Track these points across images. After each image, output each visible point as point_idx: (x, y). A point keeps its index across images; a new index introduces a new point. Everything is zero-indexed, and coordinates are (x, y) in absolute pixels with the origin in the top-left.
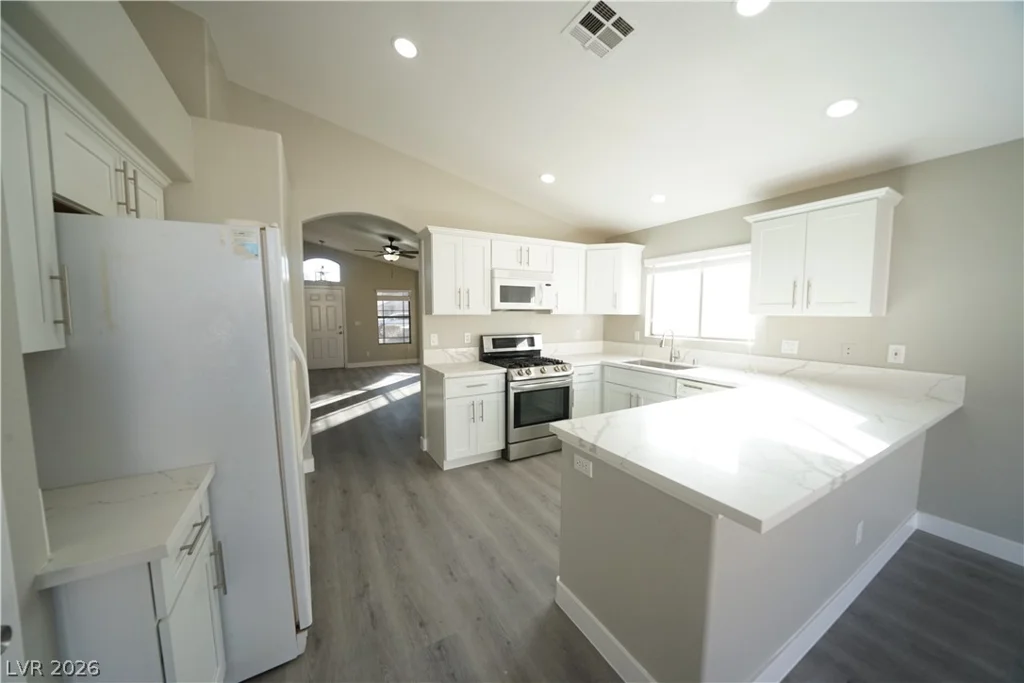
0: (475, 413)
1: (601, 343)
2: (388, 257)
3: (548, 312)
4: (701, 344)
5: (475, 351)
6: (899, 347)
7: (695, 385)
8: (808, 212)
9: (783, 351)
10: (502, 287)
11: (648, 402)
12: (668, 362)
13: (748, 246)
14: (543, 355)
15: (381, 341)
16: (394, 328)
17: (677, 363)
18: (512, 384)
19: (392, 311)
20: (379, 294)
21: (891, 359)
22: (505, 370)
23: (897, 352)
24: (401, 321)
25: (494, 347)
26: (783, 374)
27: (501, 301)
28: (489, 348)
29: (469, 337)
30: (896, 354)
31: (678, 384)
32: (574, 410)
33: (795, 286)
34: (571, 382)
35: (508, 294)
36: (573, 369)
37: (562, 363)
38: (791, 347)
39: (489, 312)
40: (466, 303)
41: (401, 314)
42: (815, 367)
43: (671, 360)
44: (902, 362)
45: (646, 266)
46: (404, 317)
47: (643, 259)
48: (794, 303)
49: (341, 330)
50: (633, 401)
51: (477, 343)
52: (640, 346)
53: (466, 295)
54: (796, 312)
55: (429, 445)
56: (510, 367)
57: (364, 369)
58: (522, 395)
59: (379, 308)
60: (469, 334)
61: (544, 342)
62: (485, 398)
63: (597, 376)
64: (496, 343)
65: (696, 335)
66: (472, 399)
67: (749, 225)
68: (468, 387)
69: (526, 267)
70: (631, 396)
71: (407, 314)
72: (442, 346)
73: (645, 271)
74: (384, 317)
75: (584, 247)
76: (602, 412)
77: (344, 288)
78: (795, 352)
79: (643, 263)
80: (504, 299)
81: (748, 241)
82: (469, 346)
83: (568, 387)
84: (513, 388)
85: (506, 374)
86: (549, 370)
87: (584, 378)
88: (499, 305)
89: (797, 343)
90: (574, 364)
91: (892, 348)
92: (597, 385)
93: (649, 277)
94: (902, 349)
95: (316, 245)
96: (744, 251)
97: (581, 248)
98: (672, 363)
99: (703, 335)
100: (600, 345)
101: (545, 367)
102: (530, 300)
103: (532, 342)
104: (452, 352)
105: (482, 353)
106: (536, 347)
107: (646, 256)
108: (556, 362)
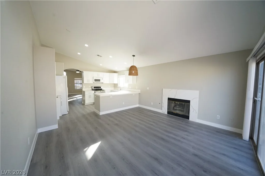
0: (90, 97)
2: (77, 72)
3: (103, 83)
5: (91, 89)
14: (102, 89)
15: (75, 89)
16: (79, 86)
19: (78, 82)
20: (75, 79)
22: (95, 91)
24: (80, 84)
28: (93, 88)
29: (90, 87)
35: (96, 80)
41: (80, 83)
46: (81, 84)
51: (91, 87)
52: (118, 88)
53: (89, 81)
55: (83, 103)
57: (71, 94)
59: (75, 82)
61: (103, 87)
62: (91, 95)
64: (94, 87)
68: (89, 93)
69: (99, 76)
71: (81, 83)
73: (118, 77)
74: (76, 84)
82: (90, 88)
88: (94, 82)
93: (119, 78)
96: (124, 76)
97: (108, 74)
100: (113, 88)
101: (101, 91)
102: (100, 81)
103: (101, 87)
104: (87, 89)
105: (92, 89)
106: (101, 88)
107: (118, 75)
108: (103, 90)
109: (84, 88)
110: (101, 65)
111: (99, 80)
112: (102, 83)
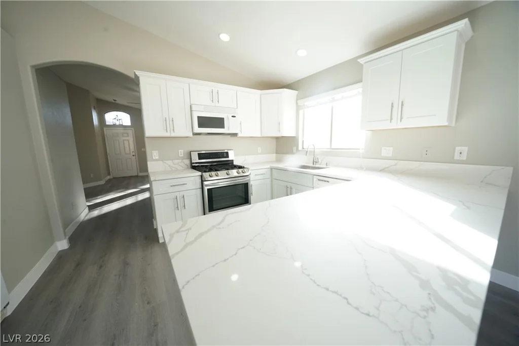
0: (178, 203)
1: (275, 155)
3: (235, 135)
4: (332, 152)
5: (188, 162)
6: (463, 148)
7: (325, 179)
8: (402, 50)
9: (382, 155)
10: (199, 117)
11: (298, 191)
12: (311, 165)
13: (360, 85)
14: (235, 163)
17: (317, 166)
18: (205, 183)
21: (457, 157)
22: (200, 173)
23: (461, 152)
25: (199, 159)
26: (383, 170)
27: (199, 127)
28: (195, 159)
29: (181, 153)
30: (461, 153)
31: (315, 179)
32: (252, 198)
33: (392, 106)
34: (250, 179)
35: (204, 122)
36: (250, 172)
37: (244, 168)
38: (387, 151)
39: (191, 135)
40: (172, 128)
42: (403, 165)
43: (313, 164)
44: (465, 159)
45: (299, 104)
47: (297, 100)
48: (391, 119)
49: (134, 154)
50: (288, 192)
51: (187, 155)
52: (295, 156)
53: (171, 122)
54: (393, 125)
56: (205, 172)
58: (213, 190)
60: (182, 151)
61: (235, 155)
62: (186, 194)
63: (268, 176)
64: (201, 156)
65: (329, 147)
66: (177, 194)
67: (362, 66)
68: (171, 186)
69: (217, 104)
70: (287, 187)
72: (161, 159)
73: (298, 108)
75: (259, 92)
76: (272, 198)
77: (133, 129)
78: (390, 155)
79: (297, 103)
80: (200, 126)
81: (362, 81)
82: (183, 159)
83: (248, 183)
84: (207, 186)
85: (202, 176)
86: (234, 172)
87: (258, 177)
88: (197, 129)
89: (392, 148)
90: (251, 168)
91: (458, 149)
92: (269, 181)
93: (301, 112)
94: (465, 149)
95: (112, 103)
98: (314, 166)
99: (333, 147)
100: (274, 156)
101: (230, 171)
102: (222, 126)
103: (227, 155)
104: (170, 162)
105: (192, 163)
106: (230, 158)
107: (298, 98)
108: (240, 167)
109: (156, 160)
110: (225, 37)
111: (218, 122)
112: (234, 138)
